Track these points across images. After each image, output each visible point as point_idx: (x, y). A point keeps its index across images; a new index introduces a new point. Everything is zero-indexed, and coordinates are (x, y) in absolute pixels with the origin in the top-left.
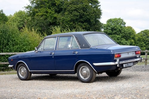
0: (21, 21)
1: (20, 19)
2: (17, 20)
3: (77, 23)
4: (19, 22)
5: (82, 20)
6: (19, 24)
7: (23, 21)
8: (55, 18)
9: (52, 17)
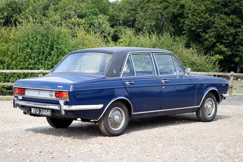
0: (131, 10)
1: (131, 6)
2: (126, 9)
3: (218, 15)
4: (128, 12)
5: (226, 10)
6: (129, 14)
7: (135, 10)
8: (183, 6)
9: (177, 5)
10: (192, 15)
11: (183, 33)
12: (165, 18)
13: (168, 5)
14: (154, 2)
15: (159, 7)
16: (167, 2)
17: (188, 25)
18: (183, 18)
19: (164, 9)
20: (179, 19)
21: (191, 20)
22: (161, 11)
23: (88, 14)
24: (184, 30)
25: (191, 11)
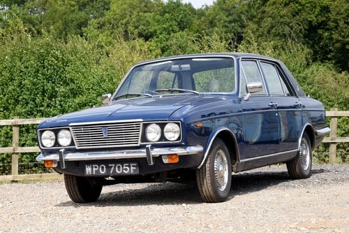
8: (325, 9)
9: (315, 7)
10: (345, 23)
11: (329, 56)
12: (295, 32)
13: (300, 7)
14: (274, 3)
15: (284, 12)
16: (297, 3)
17: (338, 41)
18: (328, 30)
19: (294, 16)
20: (320, 31)
21: (343, 32)
22: (288, 21)
23: (158, 32)
24: (331, 51)
25: (343, 16)
